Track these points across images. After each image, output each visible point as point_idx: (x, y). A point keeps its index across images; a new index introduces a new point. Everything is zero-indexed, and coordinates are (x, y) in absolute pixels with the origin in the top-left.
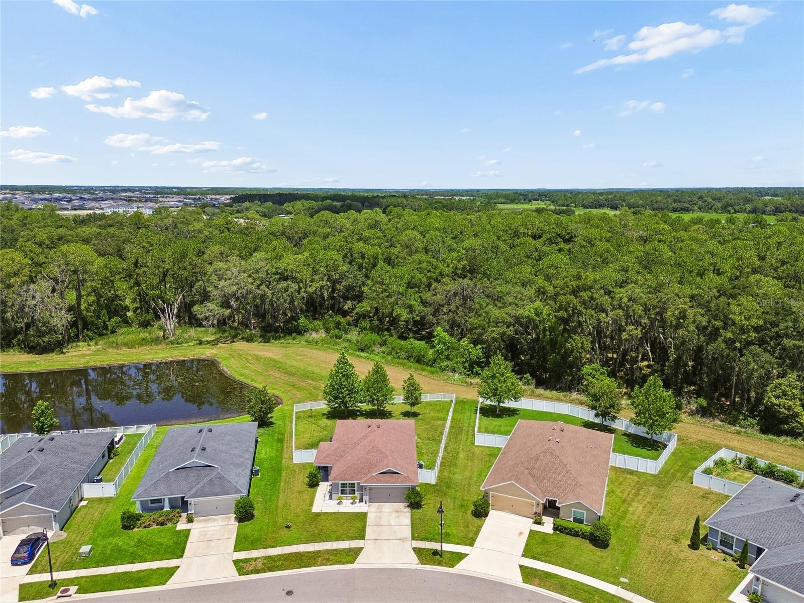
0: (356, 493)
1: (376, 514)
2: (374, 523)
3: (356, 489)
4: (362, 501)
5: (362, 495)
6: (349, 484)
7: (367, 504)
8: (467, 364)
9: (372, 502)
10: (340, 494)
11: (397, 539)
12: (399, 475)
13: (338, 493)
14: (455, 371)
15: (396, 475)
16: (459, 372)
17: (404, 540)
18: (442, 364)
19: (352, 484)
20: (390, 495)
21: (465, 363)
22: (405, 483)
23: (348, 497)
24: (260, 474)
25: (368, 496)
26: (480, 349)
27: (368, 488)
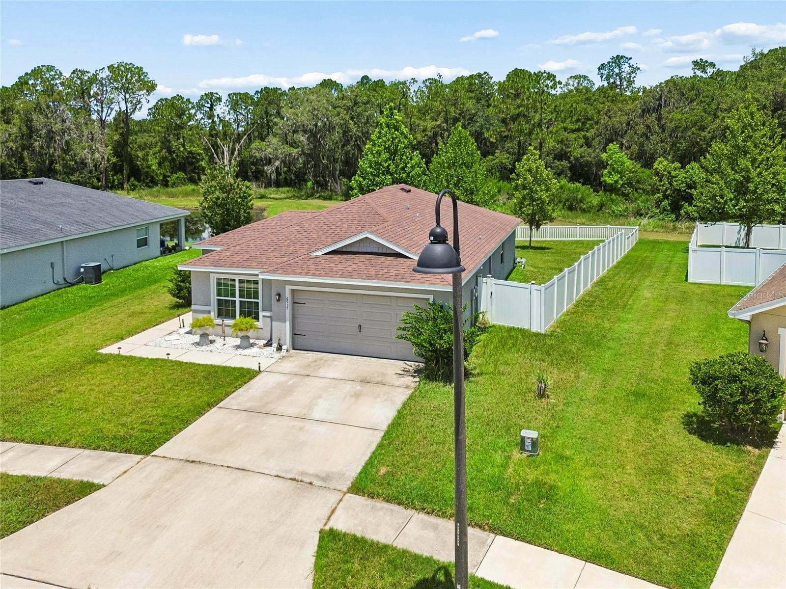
0: (262, 314)
1: (286, 378)
3: (260, 301)
4: (271, 345)
6: (241, 281)
7: (283, 351)
8: (666, 203)
9: (304, 350)
10: (213, 315)
11: (284, 478)
12: (399, 259)
13: (209, 312)
14: (641, 215)
15: (389, 258)
16: (649, 215)
17: (311, 484)
18: (614, 208)
19: (248, 282)
20: (360, 326)
21: (661, 201)
22: (407, 280)
23: (226, 326)
24: (103, 282)
25: (288, 323)
26: (693, 169)
27: (287, 295)
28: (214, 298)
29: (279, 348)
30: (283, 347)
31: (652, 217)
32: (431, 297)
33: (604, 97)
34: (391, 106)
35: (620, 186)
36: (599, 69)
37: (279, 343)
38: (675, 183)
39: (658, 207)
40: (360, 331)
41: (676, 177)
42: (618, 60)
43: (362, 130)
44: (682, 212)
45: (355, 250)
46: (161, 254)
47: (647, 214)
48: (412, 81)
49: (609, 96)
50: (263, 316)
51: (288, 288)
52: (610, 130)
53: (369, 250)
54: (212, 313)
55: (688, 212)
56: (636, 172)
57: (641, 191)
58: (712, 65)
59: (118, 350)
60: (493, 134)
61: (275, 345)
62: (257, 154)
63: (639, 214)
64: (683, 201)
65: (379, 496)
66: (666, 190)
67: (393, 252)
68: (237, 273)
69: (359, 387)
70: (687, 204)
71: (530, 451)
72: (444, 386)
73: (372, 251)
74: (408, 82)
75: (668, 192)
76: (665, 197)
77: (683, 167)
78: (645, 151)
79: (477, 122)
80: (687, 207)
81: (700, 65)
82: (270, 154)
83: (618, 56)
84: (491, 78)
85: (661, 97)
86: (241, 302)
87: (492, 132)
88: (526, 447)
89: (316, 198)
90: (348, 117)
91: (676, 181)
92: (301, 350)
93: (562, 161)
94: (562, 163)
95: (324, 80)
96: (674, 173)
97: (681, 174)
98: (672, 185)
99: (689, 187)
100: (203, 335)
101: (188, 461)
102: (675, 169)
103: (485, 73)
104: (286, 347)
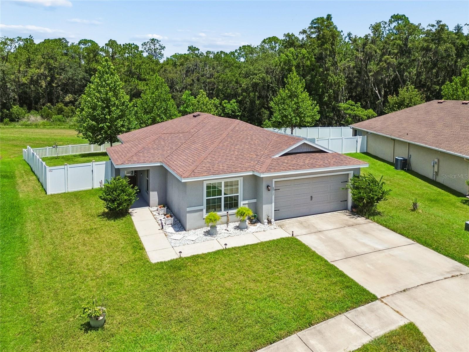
0: (241, 203)
1: (314, 236)
3: (240, 194)
4: (260, 221)
5: (253, 207)
6: (226, 183)
7: (272, 223)
11: (449, 278)
12: (322, 154)
13: (202, 210)
15: (317, 154)
17: (462, 274)
19: (231, 182)
20: (311, 197)
23: (230, 215)
25: (273, 204)
26: (234, 103)
27: (274, 186)
28: (205, 199)
29: (269, 222)
32: (352, 172)
33: (151, 62)
37: (268, 219)
40: (311, 200)
42: (153, 41)
45: (299, 151)
50: (243, 204)
51: (274, 180)
54: (204, 211)
61: (265, 221)
67: (319, 150)
68: (224, 177)
81: (192, 49)
83: (153, 39)
84: (68, 42)
86: (225, 197)
91: (227, 109)
92: (278, 220)
96: (225, 105)
97: (228, 106)
98: (224, 111)
99: (233, 112)
100: (214, 227)
101: (401, 292)
102: (225, 103)
103: (63, 39)
104: (273, 220)
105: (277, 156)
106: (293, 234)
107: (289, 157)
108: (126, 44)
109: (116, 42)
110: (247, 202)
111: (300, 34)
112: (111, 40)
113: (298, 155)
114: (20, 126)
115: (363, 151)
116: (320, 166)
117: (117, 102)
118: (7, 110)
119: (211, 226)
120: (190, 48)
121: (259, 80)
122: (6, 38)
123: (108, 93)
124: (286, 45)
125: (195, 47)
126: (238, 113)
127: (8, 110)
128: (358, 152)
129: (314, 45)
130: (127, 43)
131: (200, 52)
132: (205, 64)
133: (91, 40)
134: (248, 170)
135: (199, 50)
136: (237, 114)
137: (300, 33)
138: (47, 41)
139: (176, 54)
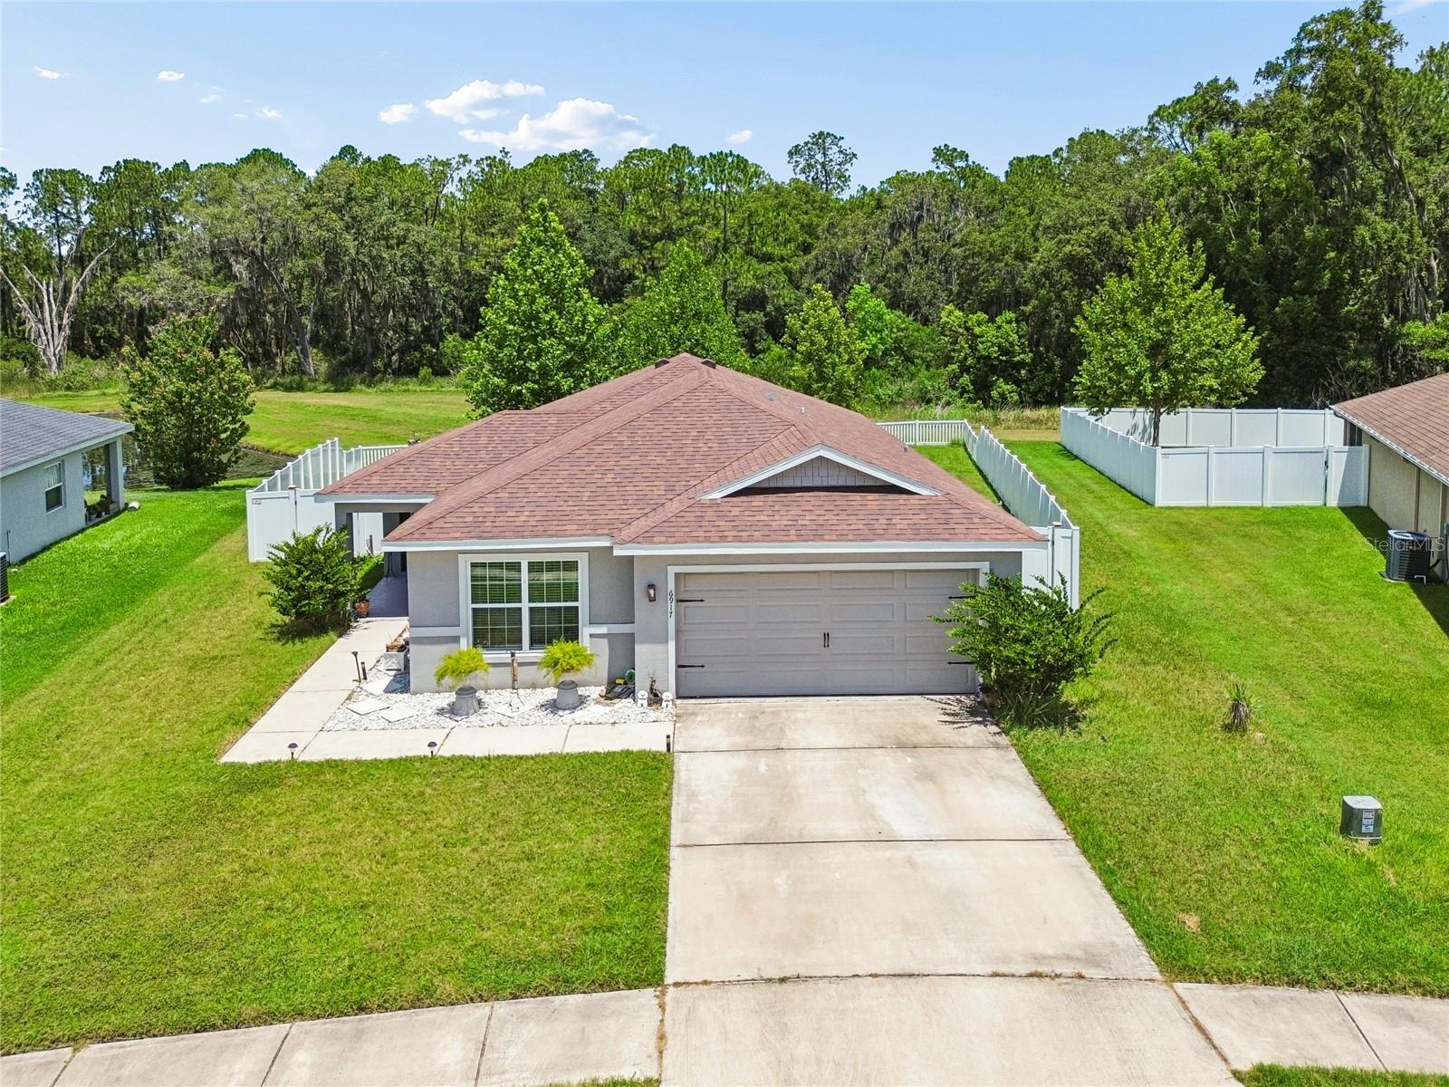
0: (585, 631)
1: (741, 761)
2: (738, 830)
3: (582, 604)
4: (630, 692)
5: (624, 648)
6: (534, 567)
7: (664, 704)
8: (965, 379)
9: (701, 697)
10: (465, 644)
11: (1013, 976)
12: (891, 496)
13: (456, 640)
14: (929, 401)
15: (870, 496)
16: (944, 400)
17: (1081, 977)
18: (880, 391)
19: (553, 566)
20: (826, 636)
21: (958, 378)
22: (942, 537)
23: (520, 664)
24: (13, 597)
25: (672, 645)
26: (1009, 322)
27: (671, 586)
28: (466, 607)
29: (655, 699)
30: (664, 696)
31: (948, 403)
32: (984, 566)
33: (806, 202)
34: (542, 204)
35: (880, 354)
36: (791, 154)
37: (651, 689)
38: (980, 347)
39: (953, 387)
40: (826, 646)
41: (982, 337)
42: (821, 139)
43: (370, 251)
44: (994, 393)
45: (806, 483)
46: (88, 518)
47: (939, 399)
48: (461, 160)
49: (814, 201)
50: (591, 636)
51: (672, 570)
52: (841, 259)
53: (818, 483)
54: (463, 641)
55: (1004, 392)
56: (906, 329)
57: (919, 361)
58: (963, 155)
59: (289, 751)
60: (638, 263)
61: (642, 694)
62: (132, 300)
63: (925, 399)
64: (994, 374)
65: (1241, 978)
66: (965, 359)
68: (524, 548)
69: (909, 760)
70: (1002, 380)
71: (1371, 835)
72: (1062, 734)
73: (825, 484)
74: (453, 162)
75: (970, 361)
76: (965, 369)
77: (992, 320)
78: (903, 294)
79: (586, 241)
80: (1002, 385)
81: (944, 154)
82: (161, 299)
83: (821, 133)
84: (597, 161)
85: (922, 204)
86: (531, 609)
87: (636, 260)
88: (1363, 828)
89: (267, 388)
90: (339, 225)
91: (982, 343)
92: (695, 698)
93: (754, 312)
94: (754, 316)
95: (255, 150)
96: (977, 330)
97: (989, 332)
98: (976, 350)
99: (1003, 351)
100: (466, 692)
101: (770, 980)
102: (979, 324)
103: (586, 151)
104: (668, 695)
105: (717, 495)
106: (668, 745)
107: (758, 500)
108: (711, 154)
109: (689, 152)
110: (603, 630)
111: (1260, 79)
112: (674, 146)
113: (797, 494)
114: (453, 388)
115: (1351, 503)
116: (842, 537)
117: (560, 324)
118: (433, 346)
119: (461, 689)
120: (939, 153)
121: (1088, 246)
122: (433, 159)
123: (536, 298)
124: (1203, 122)
125: (955, 149)
126: (1022, 356)
127: (437, 346)
128: (1333, 502)
129: (1293, 117)
130: (715, 153)
131: (970, 163)
132: (953, 200)
133: (656, 150)
134: (599, 532)
135: (967, 156)
136: (1018, 358)
137: (1259, 74)
138: (542, 162)
139: (898, 173)
